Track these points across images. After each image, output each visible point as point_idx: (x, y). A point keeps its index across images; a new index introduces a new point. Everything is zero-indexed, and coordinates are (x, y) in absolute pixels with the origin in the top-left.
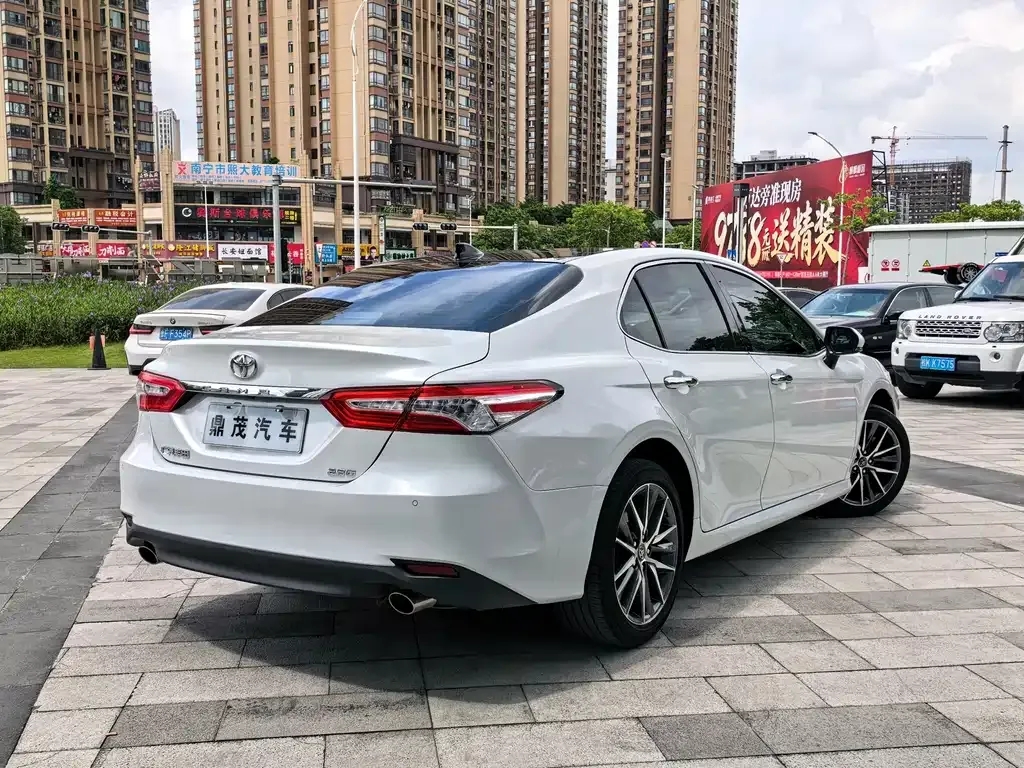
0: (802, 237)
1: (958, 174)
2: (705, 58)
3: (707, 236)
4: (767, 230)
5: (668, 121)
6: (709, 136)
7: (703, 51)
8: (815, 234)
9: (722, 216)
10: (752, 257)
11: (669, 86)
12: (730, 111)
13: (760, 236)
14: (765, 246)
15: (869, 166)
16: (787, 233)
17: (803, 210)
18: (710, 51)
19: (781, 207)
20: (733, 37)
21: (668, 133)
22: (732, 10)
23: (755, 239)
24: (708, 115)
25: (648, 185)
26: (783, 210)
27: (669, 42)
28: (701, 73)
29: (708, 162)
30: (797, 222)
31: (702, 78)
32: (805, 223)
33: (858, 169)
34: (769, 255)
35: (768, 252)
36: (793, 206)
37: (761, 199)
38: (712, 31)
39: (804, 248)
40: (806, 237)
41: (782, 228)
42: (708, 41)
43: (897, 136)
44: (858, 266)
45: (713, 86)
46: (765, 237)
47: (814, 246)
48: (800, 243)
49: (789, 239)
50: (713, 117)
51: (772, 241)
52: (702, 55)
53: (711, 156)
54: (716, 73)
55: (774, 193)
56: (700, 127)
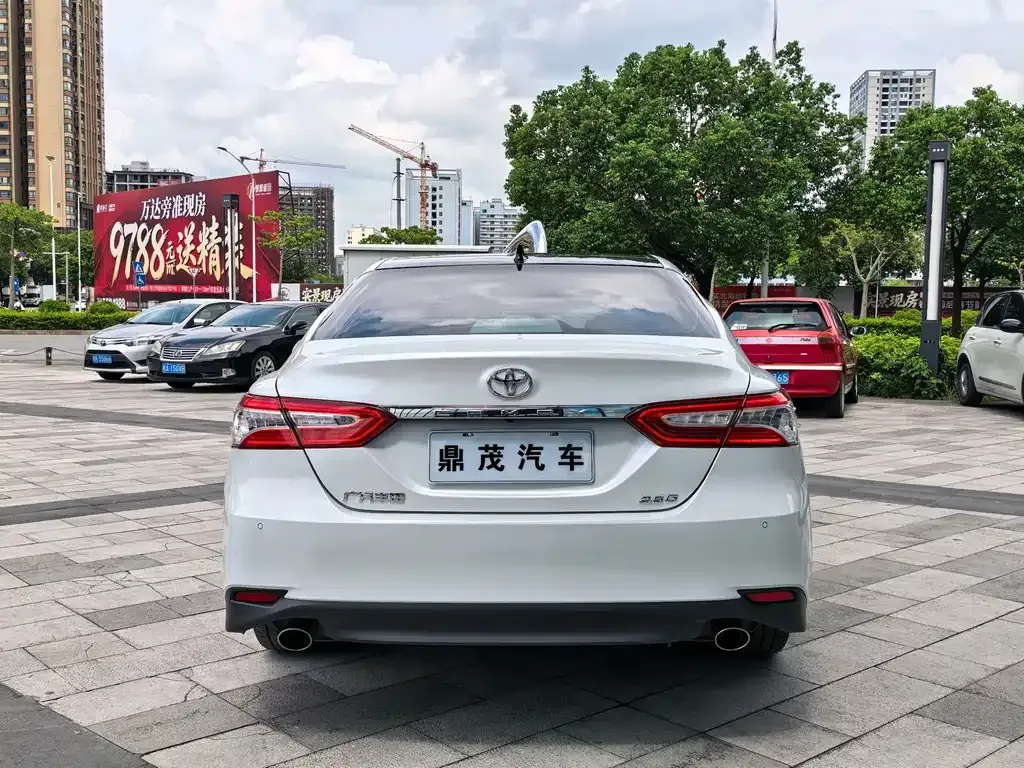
0: (209, 251)
1: (323, 199)
2: (68, 58)
3: (100, 246)
4: (170, 243)
5: (29, 120)
6: (77, 142)
7: (65, 51)
8: (223, 249)
9: (117, 227)
10: (156, 270)
11: (28, 84)
12: (99, 117)
13: (164, 248)
14: (169, 259)
15: (276, 187)
16: (193, 247)
17: (209, 225)
18: (75, 51)
19: (184, 221)
20: (98, 40)
21: (29, 133)
22: (96, 12)
23: (157, 251)
24: (75, 119)
25: (8, 188)
26: (188, 224)
27: (27, 36)
28: (65, 74)
29: (78, 169)
30: (203, 236)
31: (66, 79)
32: (212, 237)
33: (265, 188)
34: (175, 268)
35: (172, 266)
36: (198, 220)
37: (162, 211)
38: (75, 31)
39: (212, 263)
40: (214, 252)
41: (188, 241)
42: (71, 40)
43: (264, 158)
44: (270, 282)
45: (79, 90)
46: (169, 250)
47: (223, 261)
48: (207, 258)
49: (195, 253)
50: (81, 122)
51: (177, 255)
52: (65, 55)
53: (81, 162)
54: (82, 76)
55: (175, 206)
56: (66, 131)
